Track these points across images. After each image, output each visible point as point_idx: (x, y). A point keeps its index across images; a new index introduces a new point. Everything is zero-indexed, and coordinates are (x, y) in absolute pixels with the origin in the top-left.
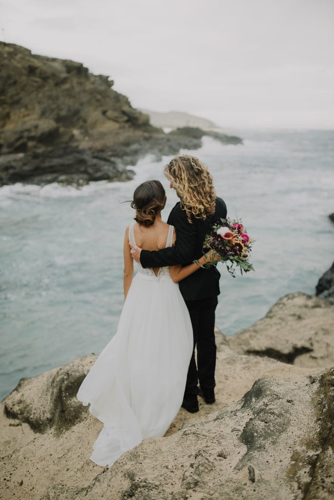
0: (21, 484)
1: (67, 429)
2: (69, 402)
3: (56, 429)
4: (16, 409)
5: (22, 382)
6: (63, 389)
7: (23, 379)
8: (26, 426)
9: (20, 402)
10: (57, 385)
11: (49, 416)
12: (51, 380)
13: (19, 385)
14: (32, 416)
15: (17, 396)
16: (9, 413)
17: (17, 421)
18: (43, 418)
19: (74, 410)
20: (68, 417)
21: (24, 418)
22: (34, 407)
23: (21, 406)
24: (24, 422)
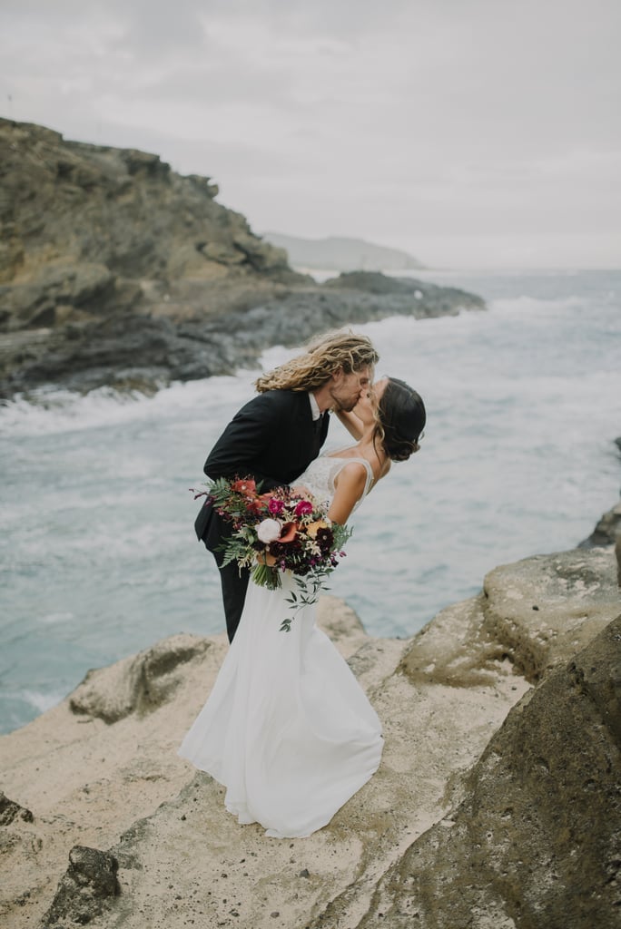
0: (103, 760)
1: (152, 712)
2: (153, 682)
3: (138, 714)
4: (86, 703)
5: (91, 674)
6: (147, 667)
7: (91, 670)
8: (99, 722)
9: (90, 694)
10: (137, 670)
11: (129, 704)
12: (129, 667)
13: (87, 677)
14: (106, 709)
15: (86, 689)
16: (76, 708)
17: (87, 717)
18: (122, 708)
19: (160, 691)
20: (153, 699)
21: (96, 712)
22: (109, 698)
23: (92, 699)
24: (97, 717)
